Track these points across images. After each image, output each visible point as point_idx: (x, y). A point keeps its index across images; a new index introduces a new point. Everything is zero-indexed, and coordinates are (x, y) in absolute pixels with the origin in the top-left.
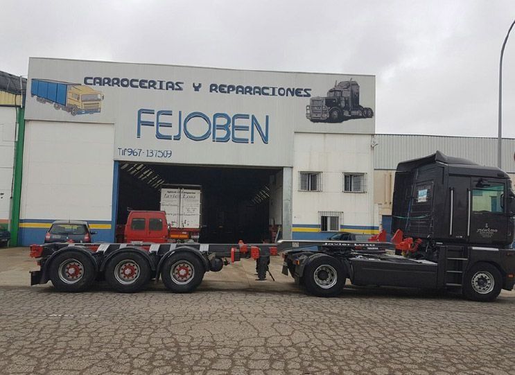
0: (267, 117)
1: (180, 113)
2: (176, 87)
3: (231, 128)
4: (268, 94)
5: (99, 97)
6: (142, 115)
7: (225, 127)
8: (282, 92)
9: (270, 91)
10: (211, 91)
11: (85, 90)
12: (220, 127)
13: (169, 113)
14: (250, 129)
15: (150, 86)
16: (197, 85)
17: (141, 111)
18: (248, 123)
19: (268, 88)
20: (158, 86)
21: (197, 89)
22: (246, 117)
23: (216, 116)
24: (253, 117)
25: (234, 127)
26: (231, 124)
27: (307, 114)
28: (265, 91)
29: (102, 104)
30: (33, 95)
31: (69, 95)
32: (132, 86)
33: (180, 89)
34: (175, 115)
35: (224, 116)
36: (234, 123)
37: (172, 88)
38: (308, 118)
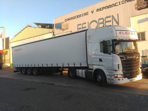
0: (118, 14)
2: (86, 14)
3: (104, 23)
4: (117, 5)
5: (68, 24)
6: (78, 26)
7: (103, 23)
8: (123, 2)
9: (118, 4)
10: (97, 12)
11: (65, 23)
12: (101, 23)
13: (85, 23)
14: (112, 21)
15: (80, 16)
16: (92, 11)
18: (110, 19)
19: (117, 3)
20: (82, 16)
21: (92, 12)
22: (109, 17)
23: (99, 20)
24: (112, 16)
25: (105, 22)
26: (104, 21)
27: (135, 7)
28: (116, 4)
29: (69, 26)
31: (62, 26)
32: (75, 18)
33: (88, 14)
34: (87, 23)
35: (102, 19)
36: (105, 21)
37: (86, 15)
38: (136, 9)
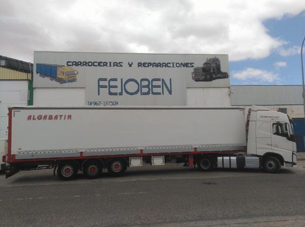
0: (170, 79)
1: (122, 79)
2: (119, 65)
3: (150, 87)
4: (170, 67)
5: (76, 73)
6: (100, 82)
7: (147, 86)
8: (178, 65)
9: (171, 65)
10: (138, 67)
11: (68, 69)
12: (144, 87)
13: (115, 80)
14: (161, 87)
15: (104, 65)
16: (130, 63)
17: (100, 80)
18: (160, 83)
19: (170, 63)
20: (108, 65)
21: (130, 66)
22: (159, 80)
23: (142, 80)
24: (163, 80)
25: (152, 86)
26: (150, 84)
27: (193, 77)
28: (169, 65)
29: (78, 77)
30: (37, 73)
31: (58, 72)
32: (94, 66)
33: (121, 66)
34: (119, 81)
35: (146, 80)
36: (152, 84)
37: (117, 65)
38: (193, 79)
